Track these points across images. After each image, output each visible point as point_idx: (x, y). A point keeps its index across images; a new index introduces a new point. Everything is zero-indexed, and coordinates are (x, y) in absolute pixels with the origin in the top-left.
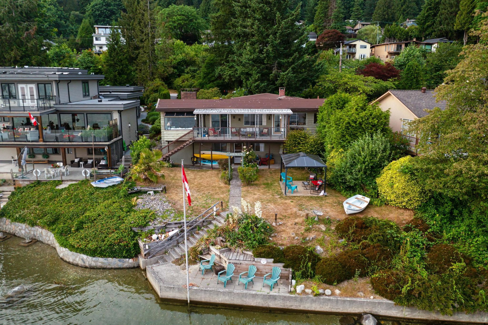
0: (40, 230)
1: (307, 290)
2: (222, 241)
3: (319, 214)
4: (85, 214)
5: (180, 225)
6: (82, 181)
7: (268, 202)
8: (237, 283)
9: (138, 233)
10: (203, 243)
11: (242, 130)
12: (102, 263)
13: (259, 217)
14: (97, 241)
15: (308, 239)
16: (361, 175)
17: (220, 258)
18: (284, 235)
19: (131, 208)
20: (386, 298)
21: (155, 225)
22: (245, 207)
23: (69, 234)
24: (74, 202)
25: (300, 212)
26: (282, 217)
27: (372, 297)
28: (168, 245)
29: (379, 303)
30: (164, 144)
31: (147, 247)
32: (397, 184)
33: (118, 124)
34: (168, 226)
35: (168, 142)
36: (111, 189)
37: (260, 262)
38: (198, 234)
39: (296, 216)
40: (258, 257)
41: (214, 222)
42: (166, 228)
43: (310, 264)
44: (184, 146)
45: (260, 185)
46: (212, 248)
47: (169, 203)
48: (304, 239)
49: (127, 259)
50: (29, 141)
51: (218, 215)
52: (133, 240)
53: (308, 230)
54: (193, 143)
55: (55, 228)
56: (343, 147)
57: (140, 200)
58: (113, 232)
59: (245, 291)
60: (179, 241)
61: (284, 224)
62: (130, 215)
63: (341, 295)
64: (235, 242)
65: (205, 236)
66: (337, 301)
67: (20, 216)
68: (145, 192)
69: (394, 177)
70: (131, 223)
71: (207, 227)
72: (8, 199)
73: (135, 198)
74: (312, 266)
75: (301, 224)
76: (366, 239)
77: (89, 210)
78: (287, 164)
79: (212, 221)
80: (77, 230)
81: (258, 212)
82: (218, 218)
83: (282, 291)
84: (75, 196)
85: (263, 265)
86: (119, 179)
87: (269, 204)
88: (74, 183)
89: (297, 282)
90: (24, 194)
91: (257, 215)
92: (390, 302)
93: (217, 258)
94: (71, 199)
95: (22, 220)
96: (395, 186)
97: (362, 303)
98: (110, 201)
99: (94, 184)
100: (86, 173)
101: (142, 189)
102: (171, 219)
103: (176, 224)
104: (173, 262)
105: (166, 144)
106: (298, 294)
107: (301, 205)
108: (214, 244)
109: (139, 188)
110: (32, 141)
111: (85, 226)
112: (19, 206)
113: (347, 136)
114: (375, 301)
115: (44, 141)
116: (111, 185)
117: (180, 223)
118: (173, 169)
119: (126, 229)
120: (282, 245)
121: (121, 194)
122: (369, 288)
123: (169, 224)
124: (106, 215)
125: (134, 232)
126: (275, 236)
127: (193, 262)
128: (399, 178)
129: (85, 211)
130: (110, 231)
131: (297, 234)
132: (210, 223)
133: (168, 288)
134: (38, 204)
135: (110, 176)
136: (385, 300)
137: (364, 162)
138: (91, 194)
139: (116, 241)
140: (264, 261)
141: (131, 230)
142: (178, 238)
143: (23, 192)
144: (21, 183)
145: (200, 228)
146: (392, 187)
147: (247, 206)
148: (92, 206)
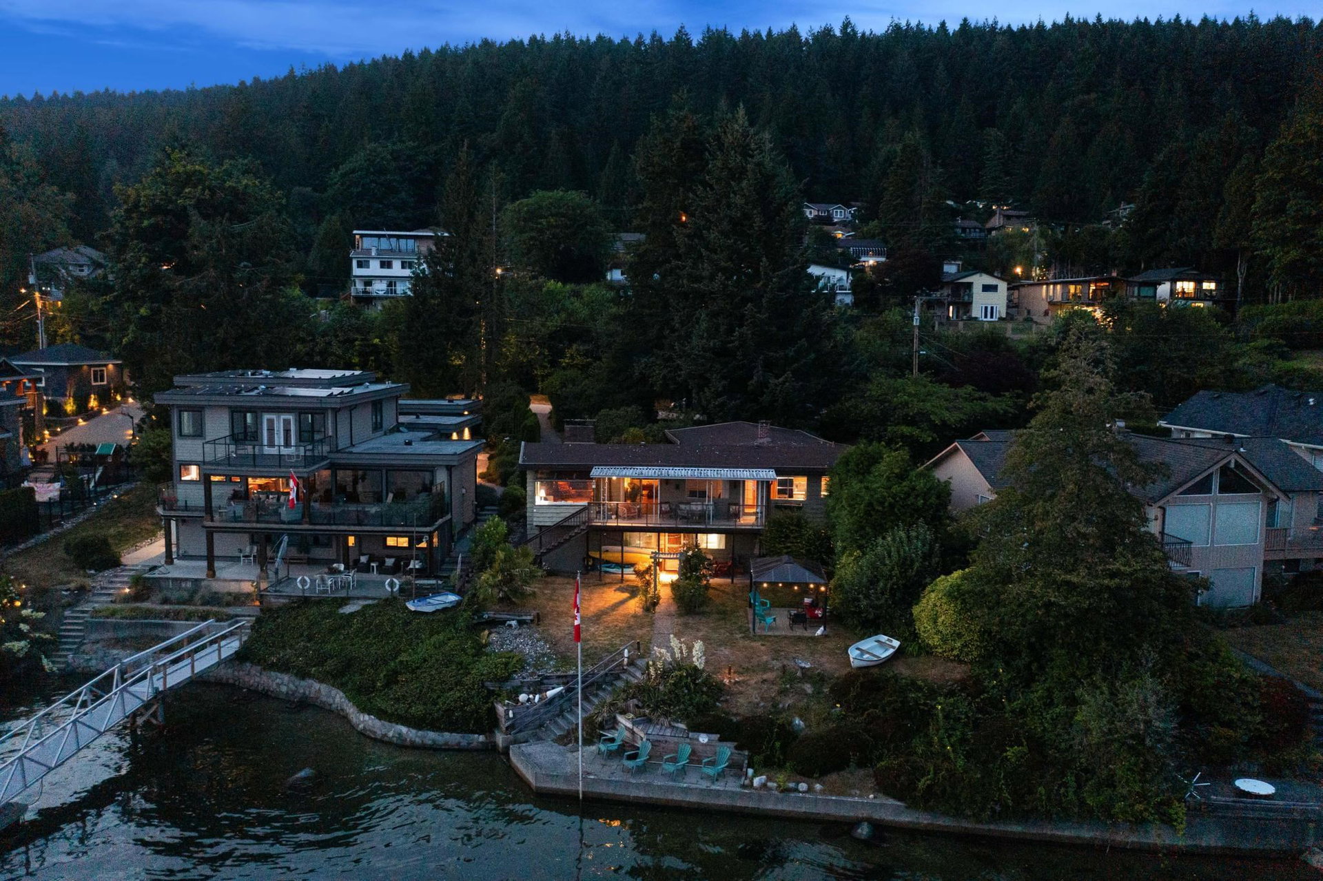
0: (317, 686)
1: (770, 784)
2: (637, 706)
3: (803, 665)
4: (400, 658)
5: (567, 680)
6: (387, 600)
7: (720, 646)
8: (659, 772)
9: (493, 691)
10: (605, 709)
11: (682, 507)
12: (434, 741)
13: (701, 667)
14: (425, 704)
15: (781, 706)
16: (886, 601)
17: (633, 733)
18: (741, 700)
19: (480, 650)
20: (894, 798)
21: (524, 678)
22: (677, 651)
23: (372, 692)
24: (374, 638)
25: (774, 662)
26: (741, 670)
27: (871, 796)
28: (546, 713)
29: (882, 805)
30: (532, 532)
31: (511, 715)
32: (943, 617)
33: (446, 490)
34: (545, 681)
35: (540, 527)
36: (442, 616)
37: (698, 740)
38: (596, 696)
39: (765, 668)
40: (694, 731)
41: (624, 676)
42: (543, 684)
43: (778, 744)
44: (571, 537)
45: (710, 613)
46: (620, 718)
47: (546, 642)
48: (775, 706)
49: (476, 736)
50: (283, 523)
51: (632, 663)
52: (487, 703)
53: (783, 692)
54: (587, 533)
55: (347, 682)
56: (860, 547)
57: (494, 637)
58: (451, 689)
59: (671, 783)
60: (564, 707)
61: (744, 682)
62: (479, 661)
63: (823, 792)
64: (658, 707)
65: (609, 699)
66: (816, 800)
67: (279, 660)
68: (503, 622)
69: (938, 604)
70: (482, 675)
71: (612, 684)
72: (249, 631)
73: (486, 632)
74: (782, 747)
75: (773, 683)
76: (875, 707)
77: (404, 652)
78: (757, 577)
79: (621, 675)
80: (387, 685)
81: (698, 660)
82: (632, 669)
83: (732, 785)
84: (376, 626)
85: (703, 744)
86: (452, 598)
87: (723, 648)
88: (370, 602)
89: (755, 772)
90: (279, 620)
91: (697, 664)
92: (899, 803)
93: (627, 734)
94: (370, 631)
95: (284, 667)
96: (940, 620)
97: (854, 805)
98: (441, 637)
99: (411, 606)
100: (392, 585)
101: (497, 616)
102: (549, 671)
103: (559, 677)
104: (555, 741)
105: (537, 532)
106: (756, 789)
107: (777, 651)
108: (623, 712)
109: (491, 614)
110: (289, 523)
111: (401, 678)
112: (274, 644)
113: (867, 529)
114: (877, 801)
115: (311, 524)
116: (439, 607)
117: (566, 676)
118: (549, 579)
119: (473, 684)
120: (736, 715)
121: (461, 623)
122: (871, 783)
123: (547, 678)
124: (437, 660)
125: (488, 690)
126: (726, 701)
127: (588, 741)
128: (945, 607)
129: (398, 653)
130: (447, 687)
131: (762, 699)
132: (618, 677)
133: (548, 776)
134: (309, 641)
135: (436, 591)
136: (891, 801)
137: (891, 577)
138: (407, 623)
139: (458, 704)
140: (703, 739)
141: (483, 686)
142: (562, 701)
143: (278, 617)
144: (273, 600)
145: (599, 687)
146: (935, 622)
147: (681, 648)
148: (410, 645)
